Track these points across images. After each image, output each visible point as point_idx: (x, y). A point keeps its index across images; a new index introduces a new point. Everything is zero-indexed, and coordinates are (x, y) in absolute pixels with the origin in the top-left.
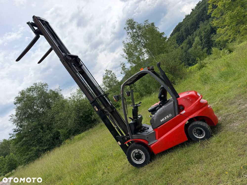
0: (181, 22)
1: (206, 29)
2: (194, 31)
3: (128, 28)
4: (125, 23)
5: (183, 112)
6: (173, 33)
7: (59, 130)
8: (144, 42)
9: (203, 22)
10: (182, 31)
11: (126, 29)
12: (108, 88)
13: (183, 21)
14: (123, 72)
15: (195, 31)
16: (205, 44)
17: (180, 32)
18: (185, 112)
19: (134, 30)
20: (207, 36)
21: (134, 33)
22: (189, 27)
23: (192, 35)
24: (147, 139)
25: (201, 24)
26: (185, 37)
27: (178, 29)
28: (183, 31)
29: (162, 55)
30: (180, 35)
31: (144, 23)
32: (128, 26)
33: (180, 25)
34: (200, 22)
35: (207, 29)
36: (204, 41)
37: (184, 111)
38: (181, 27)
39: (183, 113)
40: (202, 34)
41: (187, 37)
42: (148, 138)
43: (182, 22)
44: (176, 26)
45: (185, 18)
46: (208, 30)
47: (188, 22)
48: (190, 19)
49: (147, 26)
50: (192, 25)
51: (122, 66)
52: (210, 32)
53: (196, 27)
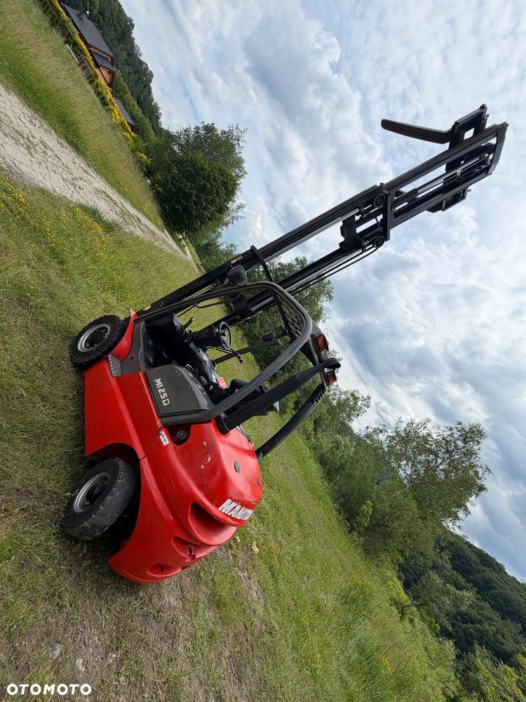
0: (506, 571)
1: (504, 638)
2: (489, 603)
3: (463, 429)
4: (471, 424)
5: (165, 439)
6: (475, 548)
7: (258, 323)
8: (437, 467)
9: (521, 632)
10: (484, 571)
11: (459, 426)
12: (335, 401)
13: (509, 576)
14: (370, 430)
15: (492, 608)
16: (464, 631)
17: (482, 568)
18: (165, 444)
19: (460, 443)
20: (486, 638)
21: (455, 443)
22: (497, 591)
23: (479, 596)
24: (130, 356)
25: (514, 624)
26: (472, 577)
27: (488, 561)
28: (484, 574)
29: (414, 504)
30: (474, 565)
31: (483, 466)
32: (467, 430)
33: (499, 569)
34: (520, 625)
35: (504, 641)
36: (471, 628)
37: (168, 442)
38: (494, 569)
39: (161, 437)
40: (487, 623)
41: (471, 585)
42: (132, 358)
43: (506, 573)
44: (492, 556)
45: (518, 583)
46: (502, 644)
47: (512, 590)
48: (520, 597)
49: (476, 473)
50: (507, 601)
51: (381, 428)
52: (497, 649)
53: (502, 611)
